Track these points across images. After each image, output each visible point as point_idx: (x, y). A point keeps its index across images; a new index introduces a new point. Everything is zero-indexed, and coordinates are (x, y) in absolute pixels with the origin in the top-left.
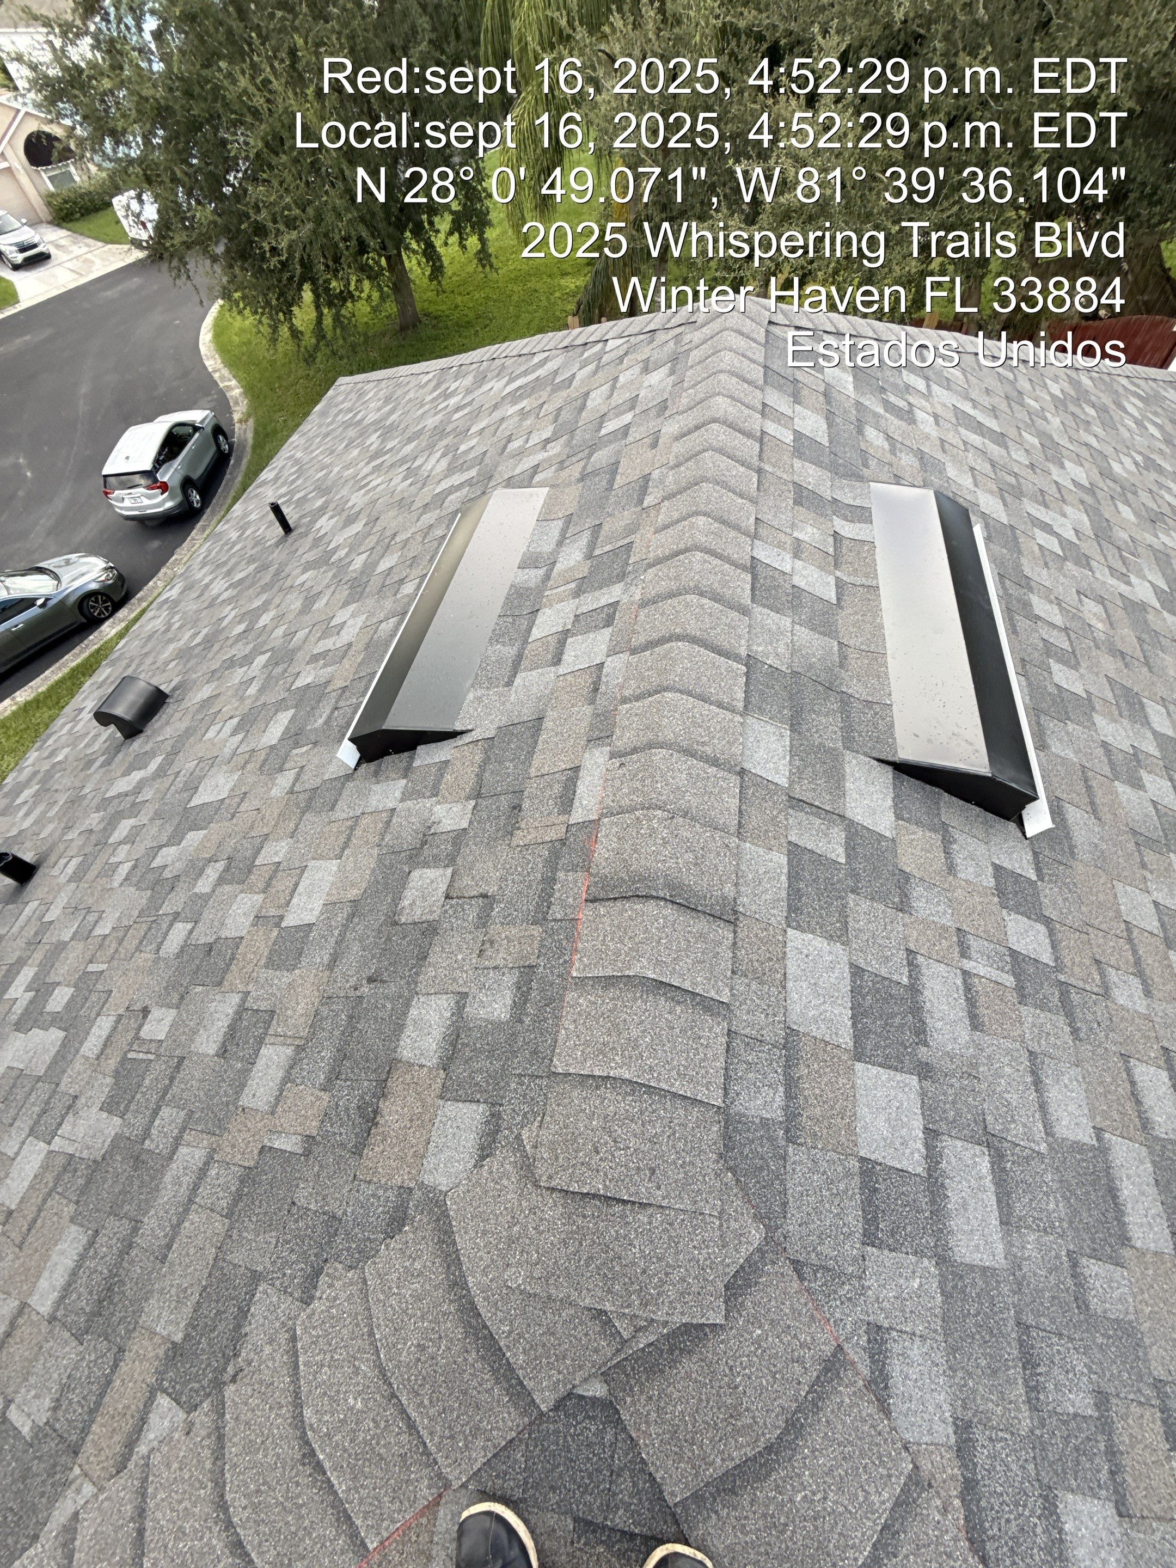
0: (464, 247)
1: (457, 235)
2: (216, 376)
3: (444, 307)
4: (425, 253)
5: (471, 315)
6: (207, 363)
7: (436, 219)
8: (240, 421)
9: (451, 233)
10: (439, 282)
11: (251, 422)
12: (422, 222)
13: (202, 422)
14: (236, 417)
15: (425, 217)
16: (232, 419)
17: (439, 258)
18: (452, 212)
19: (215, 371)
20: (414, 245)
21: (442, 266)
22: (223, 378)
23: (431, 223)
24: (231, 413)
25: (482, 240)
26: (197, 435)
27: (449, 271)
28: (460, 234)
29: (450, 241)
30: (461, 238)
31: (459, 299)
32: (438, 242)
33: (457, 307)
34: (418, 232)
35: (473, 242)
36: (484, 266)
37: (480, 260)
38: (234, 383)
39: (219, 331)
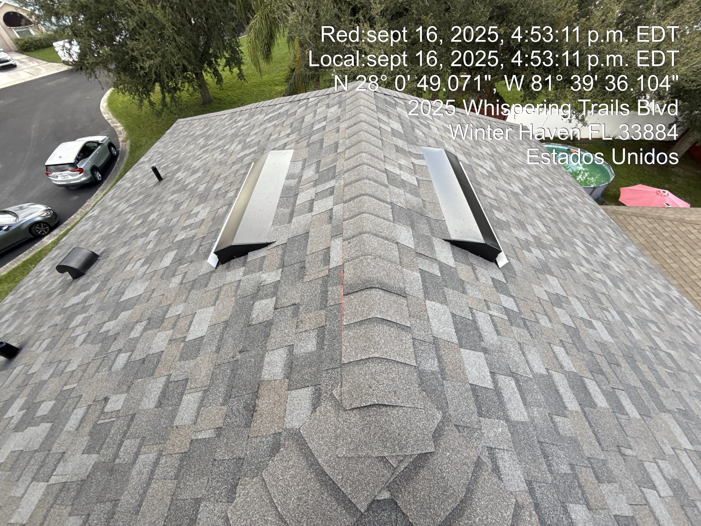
0: (232, 72)
1: (228, 67)
2: (109, 121)
3: (223, 96)
4: (213, 73)
5: (236, 99)
6: (104, 116)
7: (219, 60)
8: (123, 141)
9: (225, 66)
10: (221, 85)
11: (128, 142)
12: (212, 61)
13: (102, 141)
14: (120, 139)
15: (213, 59)
16: (118, 140)
17: (220, 75)
18: (226, 58)
19: (109, 119)
20: (209, 70)
21: (222, 79)
22: (113, 123)
23: (216, 62)
24: (118, 138)
25: (240, 69)
26: (100, 147)
27: (225, 81)
28: (230, 67)
29: (225, 69)
30: (230, 69)
31: (230, 93)
32: (220, 69)
33: (229, 96)
34: (210, 64)
35: (236, 70)
36: (241, 80)
37: (239, 77)
38: (119, 124)
39: (111, 103)
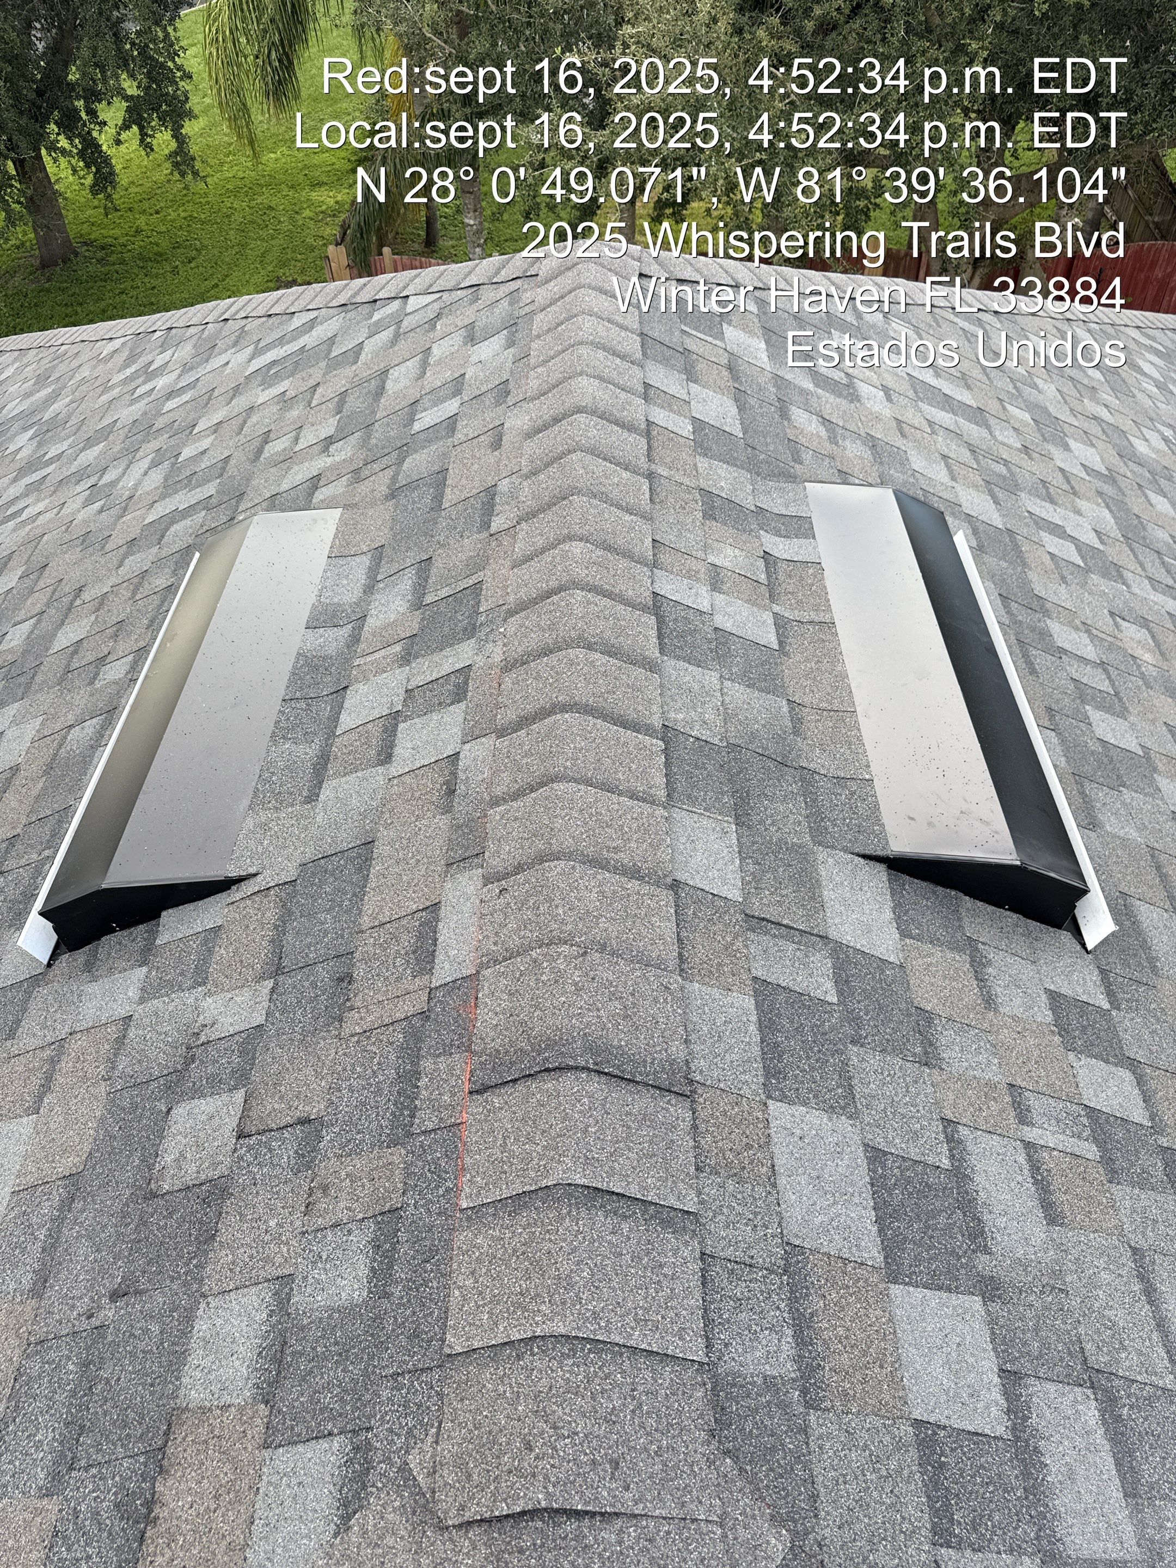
0: (149, 148)
1: (135, 128)
3: (117, 232)
4: (82, 154)
7: (101, 107)
9: (126, 126)
10: (108, 196)
12: (77, 111)
15: (80, 104)
17: (107, 161)
18: (127, 98)
20: (63, 143)
21: (112, 173)
23: (92, 113)
25: (177, 136)
27: (124, 180)
28: (141, 128)
29: (124, 136)
30: (143, 135)
31: (142, 221)
32: (104, 139)
33: (139, 231)
34: (69, 123)
35: (163, 140)
36: (183, 174)
37: (176, 165)
